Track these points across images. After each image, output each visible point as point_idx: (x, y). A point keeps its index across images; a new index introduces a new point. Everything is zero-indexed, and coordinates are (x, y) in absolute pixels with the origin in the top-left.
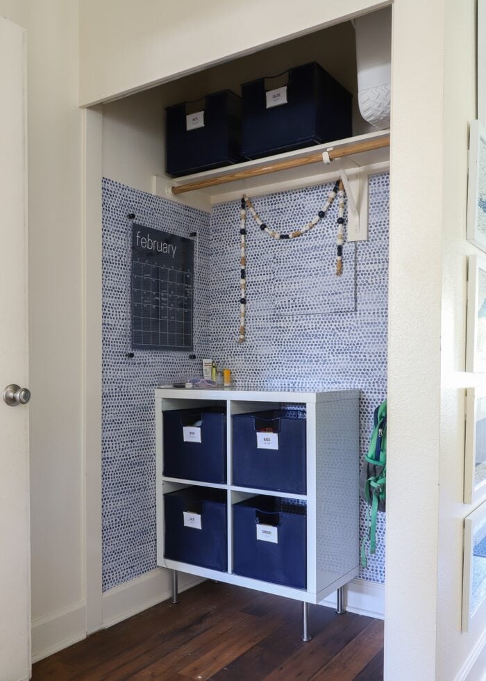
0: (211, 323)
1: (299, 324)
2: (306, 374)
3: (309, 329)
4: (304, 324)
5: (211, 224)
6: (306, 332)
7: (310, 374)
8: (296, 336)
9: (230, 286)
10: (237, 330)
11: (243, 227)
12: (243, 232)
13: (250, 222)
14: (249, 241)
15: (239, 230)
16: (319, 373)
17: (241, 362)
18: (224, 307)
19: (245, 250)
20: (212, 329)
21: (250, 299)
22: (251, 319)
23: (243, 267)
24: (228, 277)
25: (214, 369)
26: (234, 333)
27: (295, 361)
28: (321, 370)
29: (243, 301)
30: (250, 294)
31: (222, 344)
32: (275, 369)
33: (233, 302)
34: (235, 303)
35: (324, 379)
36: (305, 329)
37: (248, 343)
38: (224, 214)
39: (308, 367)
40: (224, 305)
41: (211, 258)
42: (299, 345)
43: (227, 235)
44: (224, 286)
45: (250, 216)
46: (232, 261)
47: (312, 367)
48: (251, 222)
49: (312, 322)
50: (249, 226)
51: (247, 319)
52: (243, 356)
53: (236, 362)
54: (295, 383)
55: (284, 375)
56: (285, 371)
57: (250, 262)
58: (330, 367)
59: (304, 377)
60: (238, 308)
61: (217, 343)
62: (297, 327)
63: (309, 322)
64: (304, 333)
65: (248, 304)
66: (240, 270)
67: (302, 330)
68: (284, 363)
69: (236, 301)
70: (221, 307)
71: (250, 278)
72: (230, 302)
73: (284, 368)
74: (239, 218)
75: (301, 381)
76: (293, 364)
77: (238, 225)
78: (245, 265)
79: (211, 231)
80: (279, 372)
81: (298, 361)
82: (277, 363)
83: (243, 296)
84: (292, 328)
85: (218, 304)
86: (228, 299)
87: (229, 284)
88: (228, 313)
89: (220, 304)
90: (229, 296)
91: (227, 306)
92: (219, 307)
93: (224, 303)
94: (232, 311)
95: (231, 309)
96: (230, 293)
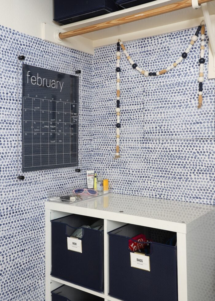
0: (93, 141)
1: (164, 146)
2: (170, 188)
3: (173, 151)
4: (169, 147)
5: (93, 63)
6: (170, 153)
7: (174, 188)
8: (162, 156)
9: (108, 113)
10: (114, 148)
11: (118, 65)
12: (118, 70)
13: (124, 61)
14: (123, 77)
15: (115, 69)
16: (182, 189)
17: (116, 173)
18: (104, 129)
19: (120, 85)
21: (124, 124)
22: (125, 139)
23: (118, 98)
24: (107, 106)
25: (95, 178)
26: (111, 150)
27: (161, 176)
28: (184, 186)
29: (118, 126)
30: (124, 120)
31: (102, 158)
32: (144, 182)
33: (110, 125)
34: (112, 126)
35: (186, 194)
36: (170, 151)
37: (122, 159)
38: (103, 55)
39: (173, 183)
42: (164, 164)
43: (106, 72)
45: (124, 57)
46: (109, 93)
47: (175, 183)
49: (176, 146)
50: (123, 65)
51: (122, 140)
52: (119, 169)
53: (113, 173)
54: (161, 194)
55: (152, 188)
56: (152, 184)
57: (123, 94)
58: (191, 184)
59: (169, 190)
60: (114, 131)
61: (98, 157)
62: (163, 149)
63: (173, 146)
64: (169, 154)
65: (122, 128)
66: (116, 101)
67: (167, 152)
68: (152, 178)
71: (124, 107)
72: (108, 125)
73: (152, 181)
74: (115, 59)
75: (166, 194)
76: (159, 179)
77: (114, 64)
78: (120, 96)
79: (93, 68)
80: (148, 185)
81: (164, 177)
82: (146, 177)
83: (118, 121)
84: (158, 149)
85: (99, 127)
86: (107, 123)
87: (107, 111)
88: (107, 134)
89: (101, 127)
90: (107, 121)
91: (106, 129)
92: (99, 129)
93: (103, 126)
94: (110, 132)
95: (109, 131)
96: (108, 118)
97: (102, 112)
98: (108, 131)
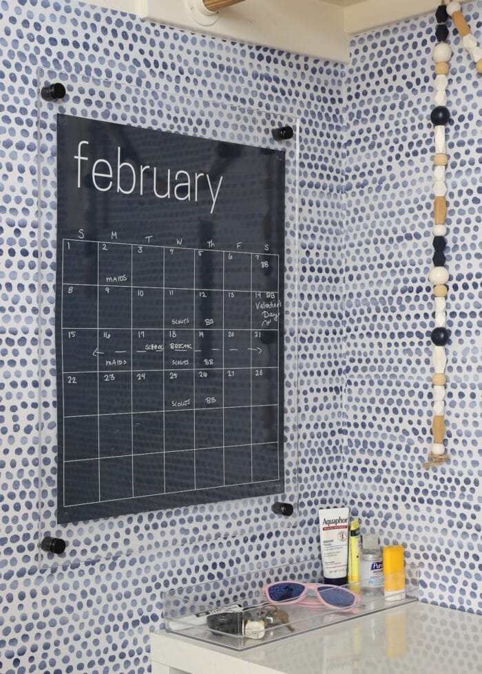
0: (345, 395)
5: (344, 96)
9: (401, 285)
10: (424, 424)
11: (440, 100)
12: (440, 116)
13: (464, 82)
14: (461, 144)
15: (429, 112)
17: (436, 524)
18: (385, 348)
19: (448, 175)
20: (351, 413)
21: (464, 329)
22: (468, 392)
23: (440, 230)
24: (395, 258)
25: (354, 540)
26: (415, 431)
29: (440, 337)
30: (463, 315)
31: (379, 460)
33: (410, 334)
34: (415, 339)
37: (459, 467)
38: (385, 62)
40: (384, 342)
41: (344, 201)
43: (393, 127)
44: (384, 287)
45: (466, 63)
46: (406, 208)
48: (469, 84)
50: (461, 95)
51: (455, 392)
52: (444, 508)
57: (462, 212)
60: (424, 356)
61: (363, 457)
65: (455, 346)
66: (430, 240)
69: (419, 335)
70: (376, 348)
71: (464, 262)
72: (401, 335)
74: (429, 73)
77: (427, 93)
78: (448, 222)
79: (345, 116)
83: (440, 322)
85: (366, 340)
86: (396, 326)
87: (397, 281)
88: (396, 369)
89: (373, 339)
90: (399, 317)
91: (393, 348)
92: (368, 349)
93: (384, 335)
94: (409, 362)
95: (405, 358)
96: (403, 308)
97: (380, 282)
98: (401, 355)
